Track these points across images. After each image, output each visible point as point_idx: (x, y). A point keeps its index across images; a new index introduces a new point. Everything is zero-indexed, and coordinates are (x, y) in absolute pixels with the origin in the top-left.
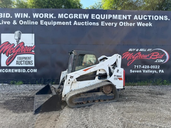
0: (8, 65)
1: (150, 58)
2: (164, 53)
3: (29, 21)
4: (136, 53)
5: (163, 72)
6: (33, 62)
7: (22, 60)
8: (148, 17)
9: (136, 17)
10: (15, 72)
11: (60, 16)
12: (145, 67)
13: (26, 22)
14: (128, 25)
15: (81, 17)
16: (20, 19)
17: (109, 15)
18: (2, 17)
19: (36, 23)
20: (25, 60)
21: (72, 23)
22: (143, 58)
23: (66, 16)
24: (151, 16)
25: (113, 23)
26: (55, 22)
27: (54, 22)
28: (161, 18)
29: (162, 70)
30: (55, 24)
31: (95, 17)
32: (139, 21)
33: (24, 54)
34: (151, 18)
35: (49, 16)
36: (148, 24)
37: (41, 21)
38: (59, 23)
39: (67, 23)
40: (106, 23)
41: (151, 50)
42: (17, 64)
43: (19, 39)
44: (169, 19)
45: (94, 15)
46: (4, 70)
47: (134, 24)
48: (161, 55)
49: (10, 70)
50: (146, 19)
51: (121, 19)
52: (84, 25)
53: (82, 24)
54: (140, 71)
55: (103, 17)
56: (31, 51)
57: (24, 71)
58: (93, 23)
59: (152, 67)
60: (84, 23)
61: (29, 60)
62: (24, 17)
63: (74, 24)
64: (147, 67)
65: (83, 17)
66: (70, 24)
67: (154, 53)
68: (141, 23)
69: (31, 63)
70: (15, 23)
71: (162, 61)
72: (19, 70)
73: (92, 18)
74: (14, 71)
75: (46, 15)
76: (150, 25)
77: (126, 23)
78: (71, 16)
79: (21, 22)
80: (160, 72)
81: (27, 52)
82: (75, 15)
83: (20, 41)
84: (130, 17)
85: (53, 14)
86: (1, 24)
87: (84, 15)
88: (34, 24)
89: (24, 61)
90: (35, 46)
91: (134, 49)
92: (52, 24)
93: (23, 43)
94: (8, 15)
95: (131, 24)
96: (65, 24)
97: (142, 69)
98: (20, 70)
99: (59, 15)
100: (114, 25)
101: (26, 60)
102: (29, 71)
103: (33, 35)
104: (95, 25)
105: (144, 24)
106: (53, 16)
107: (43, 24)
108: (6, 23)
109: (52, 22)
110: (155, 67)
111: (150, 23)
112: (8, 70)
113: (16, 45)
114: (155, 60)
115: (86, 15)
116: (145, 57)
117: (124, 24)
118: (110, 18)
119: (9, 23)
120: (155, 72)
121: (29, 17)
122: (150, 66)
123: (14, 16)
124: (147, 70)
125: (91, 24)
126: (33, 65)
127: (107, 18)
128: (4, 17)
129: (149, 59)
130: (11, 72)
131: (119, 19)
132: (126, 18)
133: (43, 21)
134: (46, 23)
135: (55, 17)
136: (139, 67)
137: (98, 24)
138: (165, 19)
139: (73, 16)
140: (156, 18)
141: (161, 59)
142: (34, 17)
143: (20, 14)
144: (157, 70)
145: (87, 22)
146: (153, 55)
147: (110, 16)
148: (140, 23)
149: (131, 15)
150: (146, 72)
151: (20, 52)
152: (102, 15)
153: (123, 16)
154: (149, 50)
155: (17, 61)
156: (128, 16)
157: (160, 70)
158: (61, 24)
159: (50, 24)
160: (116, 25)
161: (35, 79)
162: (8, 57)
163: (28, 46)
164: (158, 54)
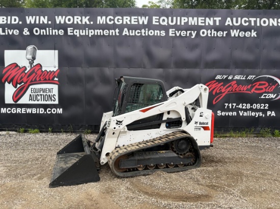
3: (49, 30)
4: (228, 83)
5: (275, 115)
8: (250, 22)
9: (228, 22)
10: (28, 112)
11: (101, 20)
12: (243, 106)
13: (44, 31)
14: (215, 35)
15: (135, 22)
16: (35, 25)
17: (183, 18)
18: (5, 22)
19: (61, 32)
20: (43, 94)
21: (120, 32)
22: (240, 90)
23: (110, 20)
24: (255, 19)
25: (188, 32)
26: (93, 31)
27: (90, 31)
28: (273, 22)
29: (273, 112)
30: (93, 34)
31: (159, 22)
33: (41, 83)
34: (255, 22)
35: (81, 21)
36: (250, 33)
38: (98, 32)
39: (112, 32)
40: (177, 32)
42: (30, 99)
43: (34, 58)
45: (158, 18)
46: (10, 109)
47: (225, 33)
48: (271, 86)
49: (19, 110)
50: (247, 24)
51: (203, 24)
52: (140, 34)
53: (137, 34)
54: (235, 113)
55: (172, 21)
56: (53, 79)
57: (42, 111)
58: (156, 31)
59: (255, 106)
60: (139, 31)
61: (50, 94)
62: (41, 22)
63: (124, 34)
64: (246, 107)
65: (138, 21)
66: (117, 34)
68: (238, 31)
69: (53, 98)
70: (26, 32)
71: (272, 96)
72: (33, 109)
73: (154, 23)
74: (26, 111)
75: (78, 18)
76: (254, 34)
77: (211, 31)
78: (119, 21)
79: (37, 31)
80: (268, 115)
81: (46, 80)
82: (125, 18)
84: (219, 20)
85: (88, 17)
86: (4, 34)
87: (139, 18)
88: (57, 34)
89: (41, 95)
90: (59, 70)
92: (87, 34)
94: (15, 20)
95: (220, 34)
96: (109, 33)
97: (237, 110)
98: (35, 109)
99: (99, 18)
100: (191, 34)
101: (45, 94)
102: (50, 112)
103: (57, 52)
104: (159, 35)
105: (244, 33)
106: (89, 20)
107: (72, 34)
108: (13, 32)
109: (87, 31)
110: (261, 106)
111: (253, 31)
112: (16, 110)
113: (28, 69)
114: (261, 94)
115: (143, 18)
116: (244, 89)
117: (207, 33)
118: (185, 23)
119: (16, 32)
120: (261, 114)
121: (50, 22)
122: (251, 105)
123: (24, 21)
124: (246, 111)
125: (151, 33)
127: (179, 23)
128: (9, 22)
129: (250, 92)
130: (20, 112)
131: (200, 24)
132: (212, 23)
133: (72, 29)
134: (76, 32)
135: (92, 23)
137: (163, 33)
139: (123, 19)
141: (271, 93)
142: (58, 22)
143: (34, 17)
144: (264, 111)
145: (145, 30)
146: (256, 86)
147: (184, 20)
148: (235, 31)
149: (220, 18)
150: (245, 114)
151: (35, 80)
152: (170, 18)
153: (207, 19)
154: (250, 77)
155: (30, 95)
156: (215, 19)
157: (268, 112)
158: (102, 34)
159: (84, 34)
160: (194, 34)
161: (60, 124)
162: (16, 89)
163: (48, 71)
164: (265, 84)
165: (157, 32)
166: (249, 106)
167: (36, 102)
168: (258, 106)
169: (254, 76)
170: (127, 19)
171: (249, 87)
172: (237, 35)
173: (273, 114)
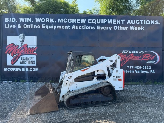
0: (13, 64)
1: (142, 59)
2: (155, 54)
3: (32, 25)
4: (129, 55)
6: (35, 62)
7: (25, 60)
8: (140, 22)
9: (129, 22)
11: (60, 21)
12: (137, 67)
13: (29, 26)
14: (122, 29)
15: (78, 22)
16: (24, 23)
17: (104, 20)
18: (8, 21)
19: (39, 27)
20: (28, 60)
21: (71, 27)
22: (136, 59)
23: (65, 20)
24: (143, 21)
25: (107, 27)
26: (56, 26)
27: (54, 26)
28: (152, 22)
29: (154, 71)
30: (56, 28)
31: (91, 22)
32: (132, 25)
33: (27, 54)
34: (143, 22)
35: (50, 21)
36: (140, 28)
37: (43, 25)
38: (59, 27)
39: (66, 27)
40: (101, 27)
41: (143, 52)
42: (20, 63)
43: (23, 41)
44: (160, 24)
45: (91, 19)
46: (9, 69)
47: (127, 28)
48: (152, 56)
49: (14, 69)
50: (139, 23)
51: (115, 23)
52: (81, 28)
53: (80, 28)
54: (133, 71)
55: (99, 22)
56: (34, 52)
57: (27, 69)
59: (144, 67)
61: (32, 60)
62: (28, 21)
63: (72, 28)
64: (139, 68)
65: (80, 21)
66: (69, 28)
67: (145, 55)
68: (134, 27)
69: (33, 63)
70: (19, 26)
71: (153, 62)
72: (22, 69)
73: (89, 22)
74: (18, 70)
75: (48, 19)
76: (142, 28)
77: (120, 27)
78: (70, 21)
79: (25, 26)
81: (29, 52)
82: (73, 19)
83: (24, 43)
84: (124, 21)
85: (53, 19)
86: (7, 27)
87: (81, 19)
88: (36, 28)
89: (27, 61)
90: (37, 47)
91: (127, 51)
92: (53, 28)
93: (26, 45)
94: (14, 20)
95: (124, 28)
96: (65, 28)
97: (134, 69)
99: (59, 19)
100: (109, 29)
101: (29, 60)
102: (32, 70)
103: (36, 37)
104: (91, 29)
105: (137, 28)
106: (54, 20)
107: (45, 28)
108: (12, 27)
109: (53, 26)
110: (147, 68)
111: (142, 27)
112: (13, 69)
113: (20, 47)
114: (147, 61)
115: (83, 20)
116: (137, 58)
117: (118, 28)
118: (105, 22)
119: (14, 26)
120: (147, 72)
121: (32, 22)
122: (142, 67)
123: (18, 21)
124: (139, 70)
125: (87, 28)
126: (35, 65)
127: (102, 23)
128: (10, 21)
129: (140, 60)
131: (113, 23)
132: (120, 23)
133: (44, 25)
134: (47, 27)
135: (55, 22)
136: (131, 67)
137: (94, 28)
138: (156, 24)
139: (72, 20)
140: (148, 22)
141: (152, 60)
142: (37, 21)
143: (24, 18)
144: (149, 70)
145: (84, 26)
146: (144, 57)
148: (132, 27)
149: (124, 20)
150: (139, 72)
151: (24, 53)
152: (97, 20)
153: (117, 20)
154: (141, 52)
155: (21, 61)
156: (122, 20)
157: (151, 71)
158: (61, 28)
159: (51, 28)
160: (110, 29)
161: (37, 77)
162: (13, 58)
163: (31, 48)
164: (149, 55)
165: (90, 27)
166: (140, 67)
167: (24, 65)
168: (145, 67)
169: (143, 51)
170: (74, 20)
171: (140, 57)
172: (133, 29)
173: (154, 72)
